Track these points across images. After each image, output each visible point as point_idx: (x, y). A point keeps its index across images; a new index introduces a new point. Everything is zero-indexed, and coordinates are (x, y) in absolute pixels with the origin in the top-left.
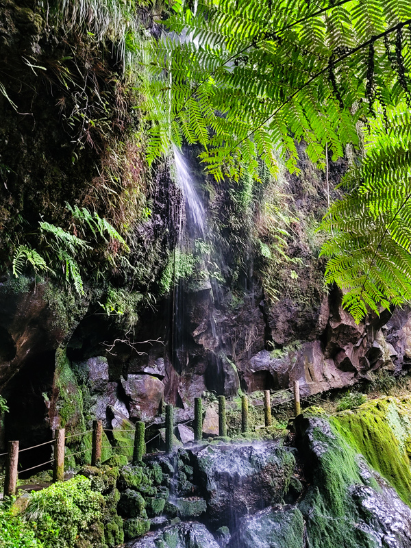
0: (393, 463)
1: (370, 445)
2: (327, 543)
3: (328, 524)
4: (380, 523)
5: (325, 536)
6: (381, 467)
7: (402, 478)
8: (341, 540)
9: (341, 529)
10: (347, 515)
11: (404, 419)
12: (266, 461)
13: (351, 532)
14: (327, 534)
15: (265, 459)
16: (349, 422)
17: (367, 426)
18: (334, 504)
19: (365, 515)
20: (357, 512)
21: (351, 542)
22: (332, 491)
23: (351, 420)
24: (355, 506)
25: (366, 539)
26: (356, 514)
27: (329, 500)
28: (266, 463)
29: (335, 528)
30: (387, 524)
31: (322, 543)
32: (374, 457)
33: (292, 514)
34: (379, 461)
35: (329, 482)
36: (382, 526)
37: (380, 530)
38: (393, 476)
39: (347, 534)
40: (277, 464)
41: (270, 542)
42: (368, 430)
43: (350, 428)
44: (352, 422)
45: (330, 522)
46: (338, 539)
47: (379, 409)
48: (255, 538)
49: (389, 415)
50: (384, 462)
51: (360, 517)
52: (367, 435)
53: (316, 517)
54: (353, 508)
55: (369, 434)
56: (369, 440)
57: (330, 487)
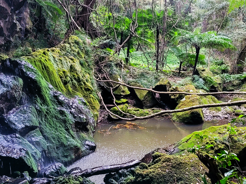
0: (56, 80)
1: (46, 73)
2: (48, 119)
3: (46, 111)
4: (68, 106)
5: (47, 116)
6: (51, 83)
7: (60, 87)
8: (54, 116)
9: (52, 111)
10: (53, 105)
11: (56, 59)
12: (12, 84)
13: (57, 112)
14: (47, 115)
15: (11, 83)
16: (35, 62)
17: (44, 63)
18: (46, 101)
19: (60, 103)
20: (57, 103)
21: (58, 116)
22: (44, 95)
23: (35, 60)
24: (55, 100)
25: (65, 113)
26: (57, 104)
27: (44, 99)
28: (12, 85)
29: (50, 112)
30: (71, 105)
31: (46, 119)
32: (48, 79)
33: (31, 109)
34: (50, 80)
35: (43, 91)
36: (69, 106)
37: (69, 108)
38: (57, 86)
39: (56, 113)
40: (17, 85)
41: (25, 124)
42: (44, 65)
43: (36, 65)
44: (36, 62)
45: (47, 109)
46: (52, 116)
47: (45, 55)
48: (16, 124)
49: (50, 57)
50: (53, 80)
51: (59, 105)
52: (44, 68)
53: (41, 108)
54: (55, 101)
55: (45, 67)
56: (45, 71)
57: (43, 93)
